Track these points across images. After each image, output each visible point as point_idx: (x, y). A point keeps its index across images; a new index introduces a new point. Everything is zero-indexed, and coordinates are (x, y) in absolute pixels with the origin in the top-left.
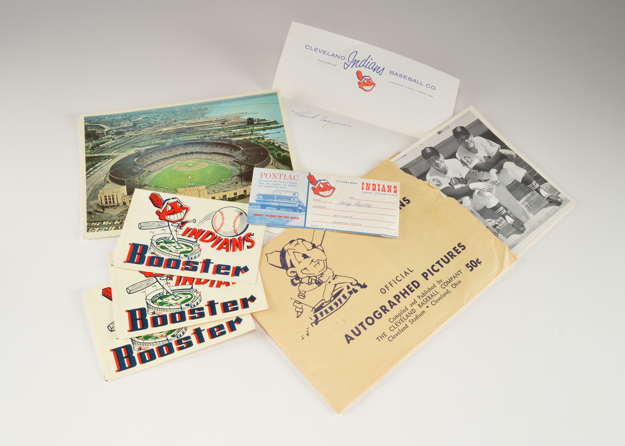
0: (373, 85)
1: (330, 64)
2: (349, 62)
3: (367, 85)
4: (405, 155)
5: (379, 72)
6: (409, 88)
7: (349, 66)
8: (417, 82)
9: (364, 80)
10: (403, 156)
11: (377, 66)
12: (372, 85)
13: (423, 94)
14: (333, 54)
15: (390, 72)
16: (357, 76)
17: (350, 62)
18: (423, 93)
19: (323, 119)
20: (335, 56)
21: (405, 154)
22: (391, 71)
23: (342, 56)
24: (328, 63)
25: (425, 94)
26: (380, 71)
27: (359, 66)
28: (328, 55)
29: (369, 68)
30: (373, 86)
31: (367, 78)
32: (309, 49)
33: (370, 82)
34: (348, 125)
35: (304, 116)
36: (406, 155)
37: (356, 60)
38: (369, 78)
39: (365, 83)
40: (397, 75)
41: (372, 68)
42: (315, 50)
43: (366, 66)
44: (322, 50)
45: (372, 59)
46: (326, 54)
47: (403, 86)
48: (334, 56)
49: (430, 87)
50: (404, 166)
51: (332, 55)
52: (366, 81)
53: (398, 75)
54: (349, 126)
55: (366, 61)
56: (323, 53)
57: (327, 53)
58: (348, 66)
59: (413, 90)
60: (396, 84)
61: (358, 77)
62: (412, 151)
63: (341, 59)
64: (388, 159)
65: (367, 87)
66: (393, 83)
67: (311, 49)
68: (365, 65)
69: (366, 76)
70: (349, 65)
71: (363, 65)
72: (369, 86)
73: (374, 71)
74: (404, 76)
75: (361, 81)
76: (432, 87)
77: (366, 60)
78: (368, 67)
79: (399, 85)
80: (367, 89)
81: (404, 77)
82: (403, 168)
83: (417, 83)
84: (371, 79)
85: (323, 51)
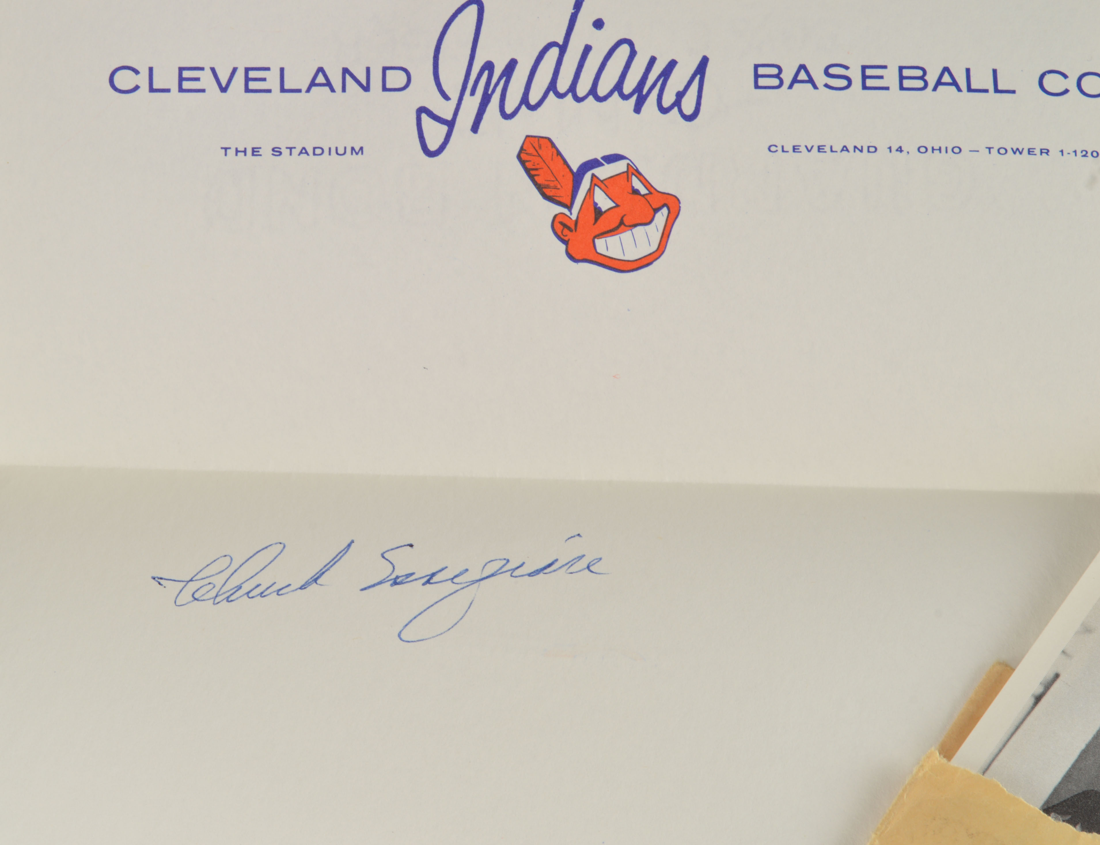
0: (665, 210)
1: (318, 151)
2: (446, 97)
3: (622, 223)
4: (1048, 686)
5: (677, 103)
6: (923, 149)
7: (451, 124)
8: (962, 83)
9: (590, 192)
10: (1038, 699)
11: (653, 60)
12: (656, 210)
13: (1038, 158)
14: (321, 70)
15: (757, 76)
16: (532, 177)
17: (454, 94)
18: (1030, 152)
19: (384, 570)
20: (336, 82)
21: (1045, 673)
22: (756, 67)
23: (385, 69)
24: (304, 151)
25: (1044, 151)
26: (680, 95)
27: (525, 100)
28: (283, 90)
29: (602, 92)
30: (661, 217)
31: (604, 172)
32: (137, 88)
33: (636, 192)
34: (570, 564)
35: (246, 588)
36: (1057, 676)
37: (489, 66)
38: (620, 167)
39: (598, 212)
40: (811, 81)
41: (618, 87)
42: (186, 85)
43: (572, 89)
44: (235, 70)
45: (599, 24)
46: (269, 91)
47: (873, 149)
48: (328, 84)
49: (1071, 84)
50: (1068, 777)
51: (313, 84)
52: (603, 202)
53: (820, 79)
54: (583, 564)
55: (563, 49)
56: (247, 90)
57: (273, 81)
58: (445, 128)
59: (957, 150)
60: (820, 149)
61: (540, 187)
62: (1086, 629)
63: (385, 89)
64: (938, 758)
65: (626, 236)
66: (795, 149)
67: (152, 90)
68: (563, 86)
69: (593, 164)
70: (449, 117)
71: (552, 86)
72: (639, 230)
73: (638, 109)
74: (864, 68)
75: (570, 207)
76: (1085, 83)
77: (561, 42)
78: (593, 91)
79: (845, 149)
80: (632, 254)
81: (864, 77)
82: (1065, 795)
83: (970, 89)
84: (633, 171)
85: (239, 78)
